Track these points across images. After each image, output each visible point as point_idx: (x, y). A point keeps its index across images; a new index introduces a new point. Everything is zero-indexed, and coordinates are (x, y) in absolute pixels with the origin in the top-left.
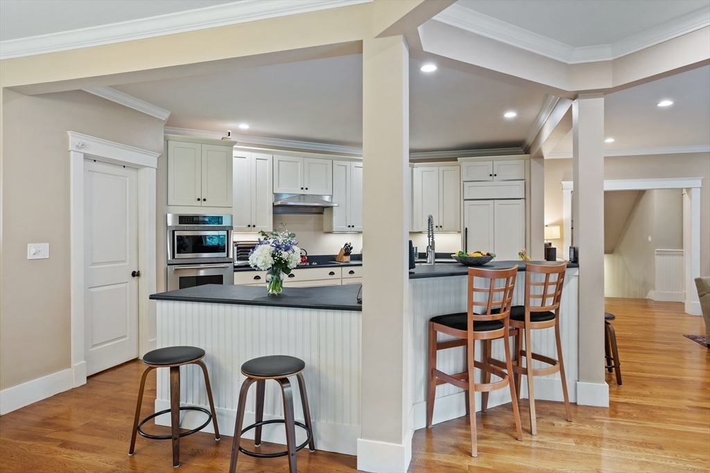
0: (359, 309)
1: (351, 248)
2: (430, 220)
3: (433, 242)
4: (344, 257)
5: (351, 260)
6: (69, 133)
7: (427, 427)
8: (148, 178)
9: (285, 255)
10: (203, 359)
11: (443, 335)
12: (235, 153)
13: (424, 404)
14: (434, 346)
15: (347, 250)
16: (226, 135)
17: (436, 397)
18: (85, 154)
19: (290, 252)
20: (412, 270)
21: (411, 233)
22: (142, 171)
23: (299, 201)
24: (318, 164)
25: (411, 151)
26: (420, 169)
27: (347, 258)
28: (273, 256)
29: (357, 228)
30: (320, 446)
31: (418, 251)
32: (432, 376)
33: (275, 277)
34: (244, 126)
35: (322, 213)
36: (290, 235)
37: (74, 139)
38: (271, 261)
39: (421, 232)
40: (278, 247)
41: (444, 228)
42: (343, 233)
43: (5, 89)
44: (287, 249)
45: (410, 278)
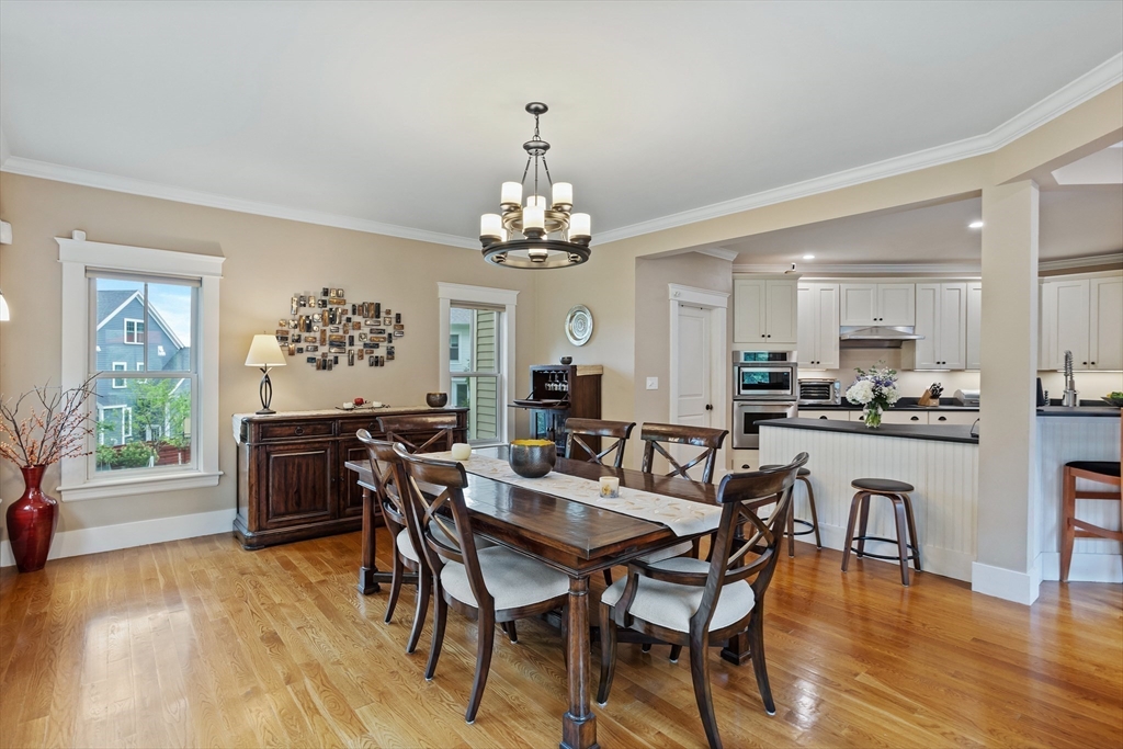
0: (977, 442)
1: (941, 390)
2: (1068, 357)
3: (1072, 383)
4: (931, 400)
5: (941, 404)
6: (670, 285)
7: (1061, 580)
8: (720, 317)
9: (885, 390)
10: (807, 477)
11: (1084, 482)
12: (800, 285)
13: (1057, 556)
14: (1070, 495)
15: (935, 392)
16: (790, 269)
17: (1074, 551)
18: (679, 302)
19: (891, 387)
20: (1040, 408)
21: (1039, 371)
22: (715, 311)
23: (871, 334)
24: (897, 290)
25: (1041, 261)
26: (1052, 285)
27: (935, 402)
28: (873, 391)
29: (950, 365)
30: (926, 568)
31: (1050, 397)
32: (1069, 525)
33: (873, 411)
34: (809, 257)
35: (899, 347)
36: (890, 372)
37: (672, 289)
38: (871, 396)
39: (1055, 371)
40: (878, 382)
41: (1099, 365)
42: (928, 370)
43: (637, 258)
44: (887, 385)
45: (1038, 415)
